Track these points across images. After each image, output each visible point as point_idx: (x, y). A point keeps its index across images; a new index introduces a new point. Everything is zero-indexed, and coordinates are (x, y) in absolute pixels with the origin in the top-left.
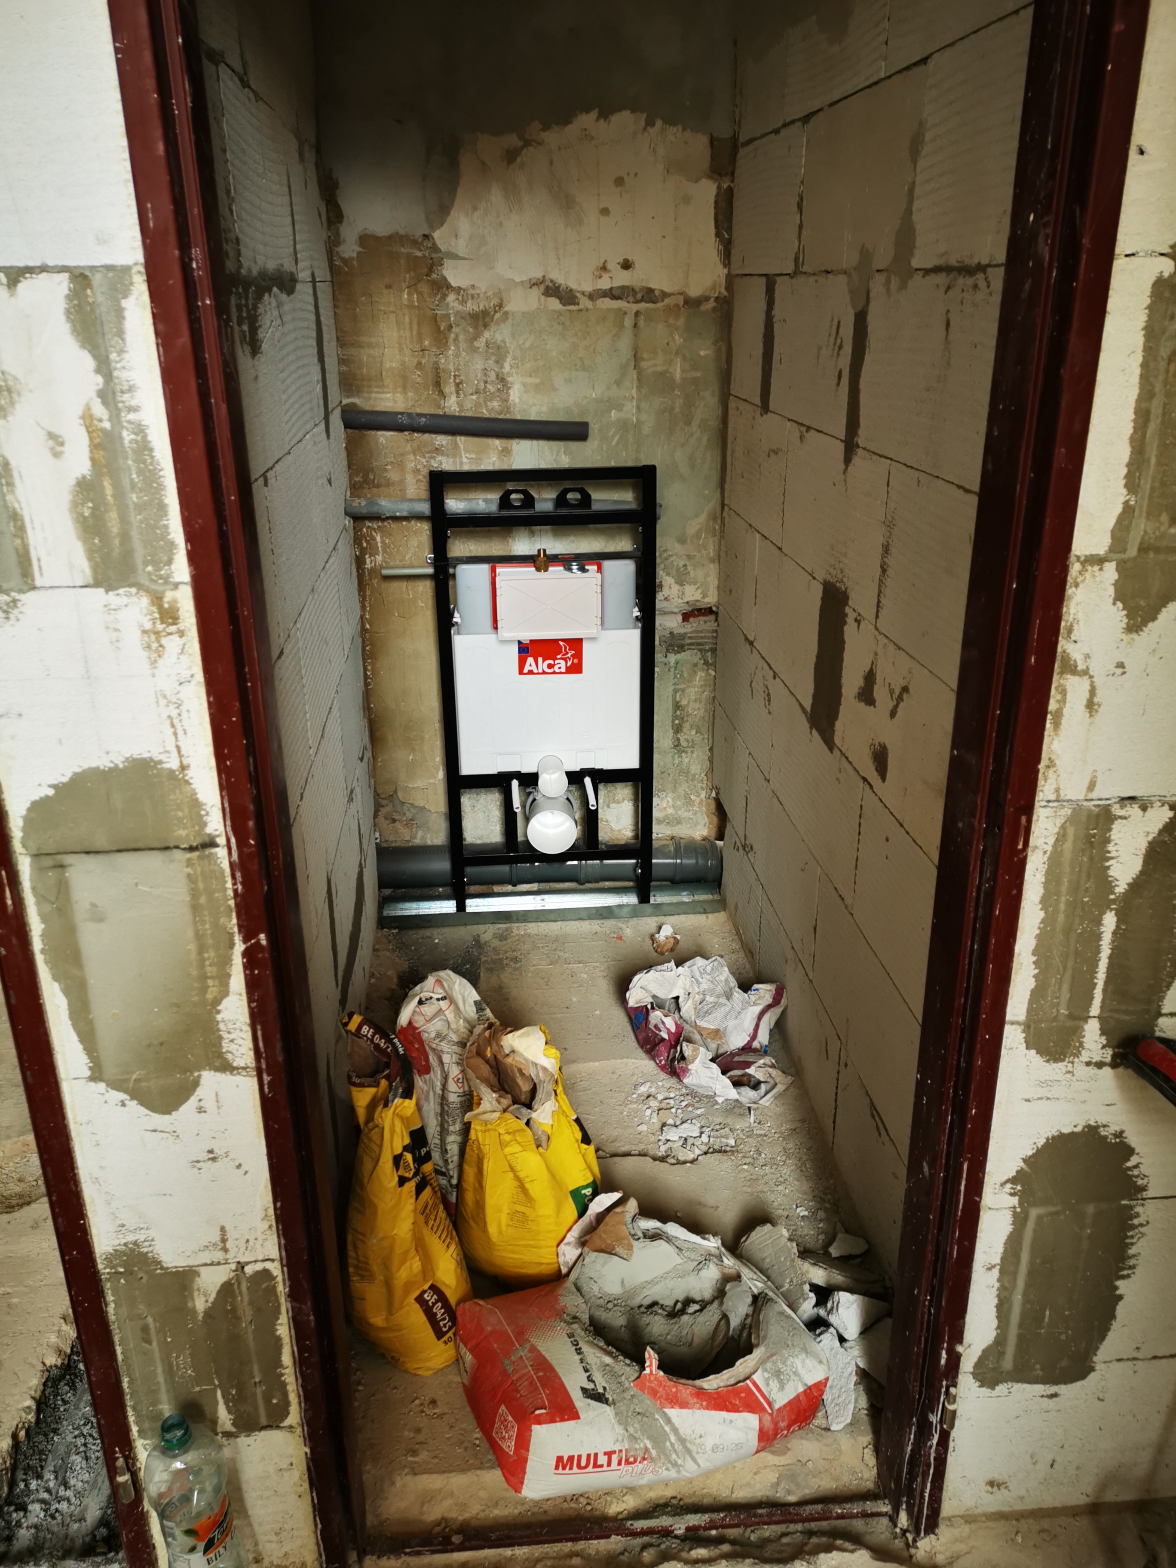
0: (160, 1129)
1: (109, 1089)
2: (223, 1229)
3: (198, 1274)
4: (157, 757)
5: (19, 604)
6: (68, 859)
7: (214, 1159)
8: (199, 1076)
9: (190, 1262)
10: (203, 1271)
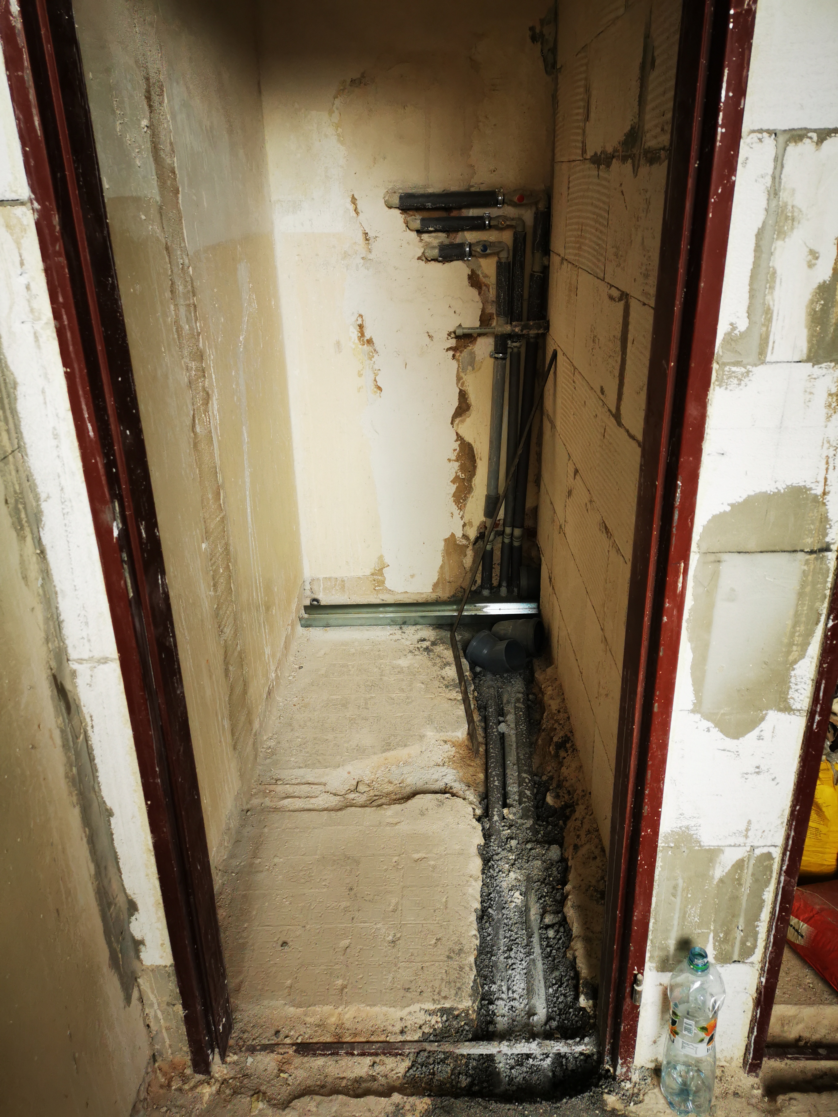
0: (728, 749)
1: (702, 719)
2: (749, 822)
3: (723, 852)
4: (809, 485)
5: (751, 374)
6: (725, 557)
7: (758, 773)
8: (766, 714)
9: (720, 843)
10: (727, 850)
